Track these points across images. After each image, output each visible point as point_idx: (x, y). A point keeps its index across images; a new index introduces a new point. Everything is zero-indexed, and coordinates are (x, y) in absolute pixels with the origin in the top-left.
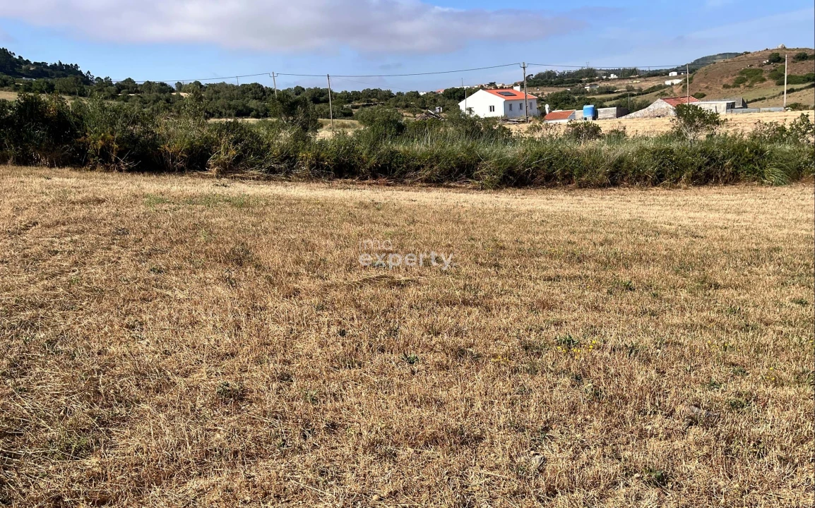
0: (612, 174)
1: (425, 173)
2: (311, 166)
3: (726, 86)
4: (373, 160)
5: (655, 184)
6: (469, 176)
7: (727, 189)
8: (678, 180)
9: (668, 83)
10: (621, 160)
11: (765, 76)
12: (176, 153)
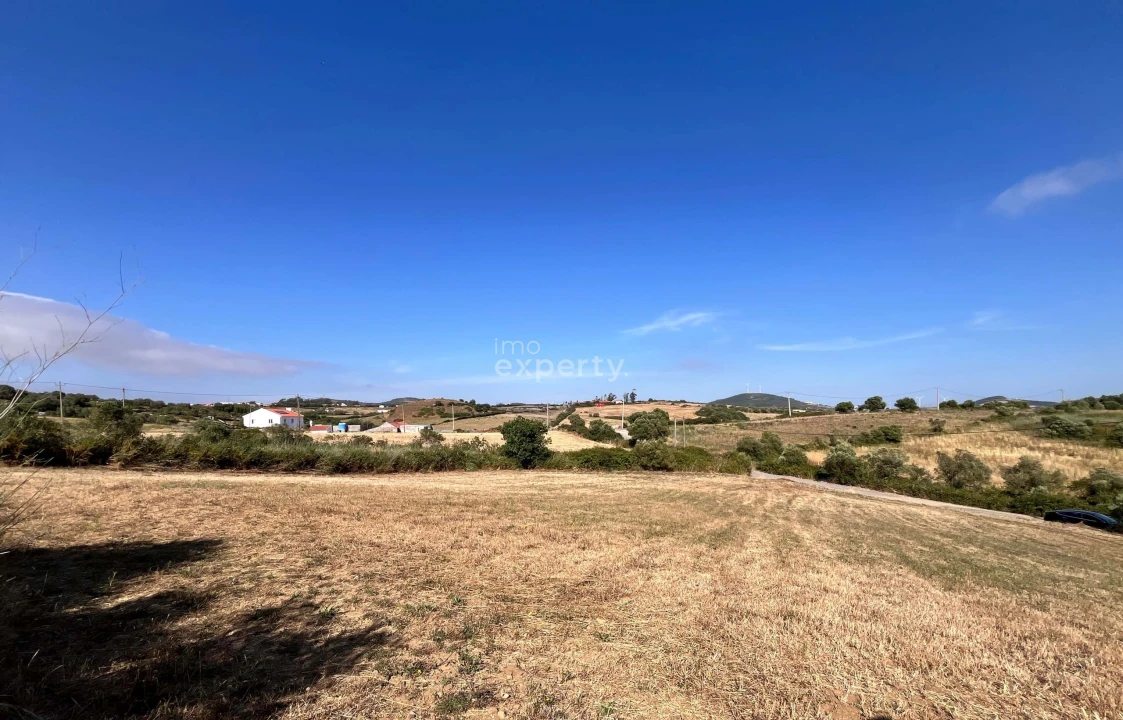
0: (394, 466)
1: (284, 465)
2: (201, 461)
3: (414, 416)
4: (248, 457)
5: (417, 470)
6: (313, 466)
7: (451, 473)
8: (427, 469)
9: (380, 411)
10: (399, 458)
11: (434, 412)
12: (80, 452)
